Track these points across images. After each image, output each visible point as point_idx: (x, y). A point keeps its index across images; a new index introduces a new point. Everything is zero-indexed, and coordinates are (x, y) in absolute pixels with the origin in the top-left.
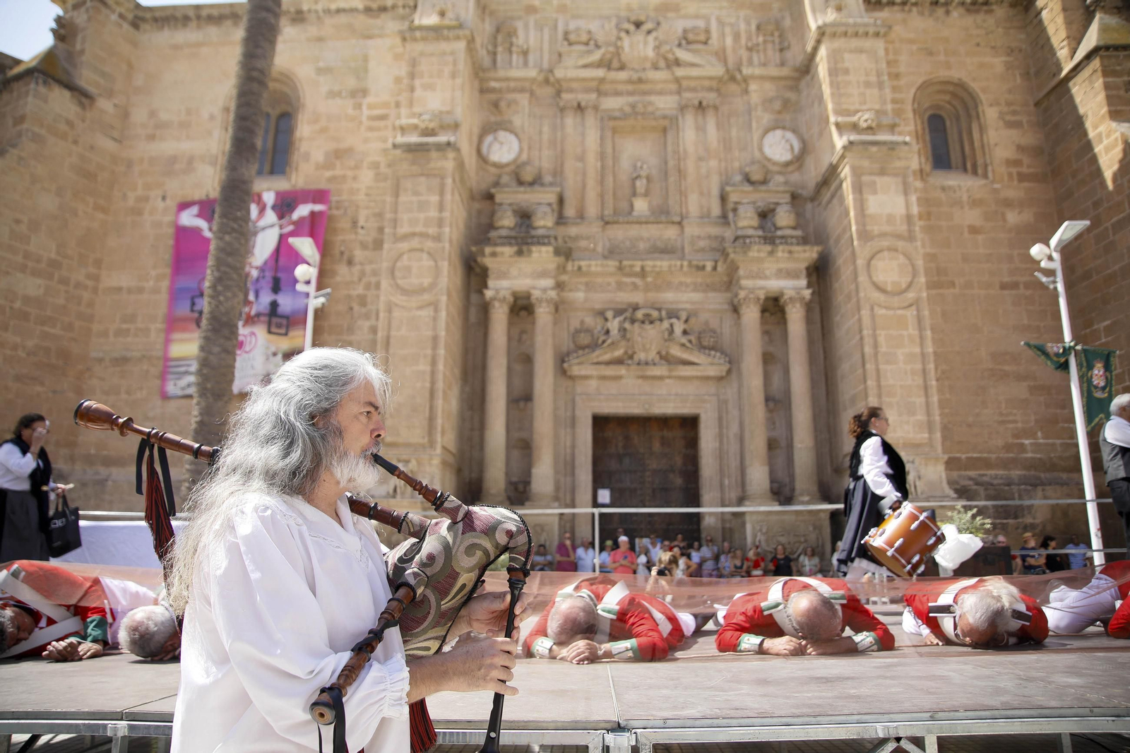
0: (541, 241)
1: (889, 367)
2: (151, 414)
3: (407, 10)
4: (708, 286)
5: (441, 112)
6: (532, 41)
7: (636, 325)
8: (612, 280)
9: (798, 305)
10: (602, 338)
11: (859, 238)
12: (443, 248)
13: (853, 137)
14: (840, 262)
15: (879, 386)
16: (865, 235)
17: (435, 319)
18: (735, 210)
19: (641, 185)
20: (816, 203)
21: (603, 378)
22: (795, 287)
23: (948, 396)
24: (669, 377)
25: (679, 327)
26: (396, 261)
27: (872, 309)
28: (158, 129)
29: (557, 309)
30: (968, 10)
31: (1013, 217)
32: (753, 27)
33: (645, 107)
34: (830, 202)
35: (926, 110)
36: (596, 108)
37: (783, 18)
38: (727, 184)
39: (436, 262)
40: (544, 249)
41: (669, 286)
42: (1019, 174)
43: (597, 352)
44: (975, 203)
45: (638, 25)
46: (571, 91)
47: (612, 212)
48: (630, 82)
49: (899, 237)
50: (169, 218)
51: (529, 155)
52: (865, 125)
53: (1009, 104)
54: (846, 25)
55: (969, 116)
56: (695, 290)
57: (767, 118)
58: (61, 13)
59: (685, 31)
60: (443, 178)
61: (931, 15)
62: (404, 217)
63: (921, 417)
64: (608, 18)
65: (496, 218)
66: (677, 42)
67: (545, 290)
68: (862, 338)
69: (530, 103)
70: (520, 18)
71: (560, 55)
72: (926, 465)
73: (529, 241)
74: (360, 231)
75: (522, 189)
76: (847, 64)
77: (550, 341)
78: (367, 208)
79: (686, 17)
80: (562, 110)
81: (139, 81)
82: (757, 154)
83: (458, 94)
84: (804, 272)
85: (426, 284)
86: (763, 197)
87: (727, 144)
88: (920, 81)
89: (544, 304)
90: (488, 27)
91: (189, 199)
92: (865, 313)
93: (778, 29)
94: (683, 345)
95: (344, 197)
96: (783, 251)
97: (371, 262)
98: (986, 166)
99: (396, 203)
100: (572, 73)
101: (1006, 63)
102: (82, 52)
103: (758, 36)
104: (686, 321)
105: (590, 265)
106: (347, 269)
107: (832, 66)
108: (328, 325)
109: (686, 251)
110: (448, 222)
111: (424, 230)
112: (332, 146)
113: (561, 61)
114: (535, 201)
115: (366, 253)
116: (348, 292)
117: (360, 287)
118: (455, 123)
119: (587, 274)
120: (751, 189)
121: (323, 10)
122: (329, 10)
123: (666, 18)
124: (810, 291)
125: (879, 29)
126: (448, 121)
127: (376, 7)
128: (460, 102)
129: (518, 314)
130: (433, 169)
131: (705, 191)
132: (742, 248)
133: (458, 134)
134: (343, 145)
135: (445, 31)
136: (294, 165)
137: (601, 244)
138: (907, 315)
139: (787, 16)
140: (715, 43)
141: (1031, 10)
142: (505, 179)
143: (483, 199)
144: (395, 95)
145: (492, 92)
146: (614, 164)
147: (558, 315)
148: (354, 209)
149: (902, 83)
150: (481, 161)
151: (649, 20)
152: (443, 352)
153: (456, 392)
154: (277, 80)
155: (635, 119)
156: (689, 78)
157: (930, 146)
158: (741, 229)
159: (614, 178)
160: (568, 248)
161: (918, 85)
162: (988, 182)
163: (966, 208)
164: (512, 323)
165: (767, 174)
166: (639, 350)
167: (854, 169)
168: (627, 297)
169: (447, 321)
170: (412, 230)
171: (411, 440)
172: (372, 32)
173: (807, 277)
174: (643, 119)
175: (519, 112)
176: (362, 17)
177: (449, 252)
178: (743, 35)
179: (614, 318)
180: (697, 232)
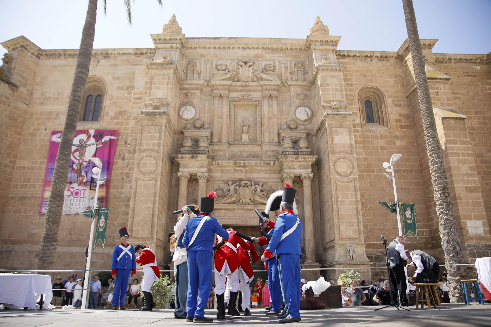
0: (202, 153)
1: (342, 207)
2: (34, 222)
3: (152, 54)
4: (271, 171)
5: (162, 99)
6: (202, 69)
7: (241, 187)
8: (231, 168)
9: (308, 180)
10: (227, 193)
11: (331, 153)
12: (160, 155)
13: (330, 112)
14: (325, 162)
15: (338, 215)
16: (333, 152)
17: (155, 185)
18: (283, 140)
19: (245, 129)
20: (317, 137)
21: (227, 209)
22: (306, 173)
23: (372, 217)
25: (259, 189)
26: (141, 160)
28: (45, 100)
29: (208, 181)
30: (379, 59)
31: (398, 143)
32: (293, 65)
33: (248, 97)
34: (321, 137)
35: (364, 99)
36: (228, 97)
37: (305, 61)
38: (281, 129)
39: (157, 161)
40: (203, 156)
41: (255, 171)
42: (400, 125)
43: (225, 199)
44: (383, 137)
45: (246, 63)
46: (218, 89)
47: (233, 140)
48: (242, 86)
49: (347, 153)
50: (48, 138)
51: (199, 115)
52: (334, 107)
53: (396, 97)
54: (327, 66)
55: (381, 101)
56: (267, 172)
57: (297, 102)
58: (7, 52)
59: (265, 66)
60: (161, 127)
61: (365, 61)
62: (144, 142)
63: (355, 227)
64: (234, 60)
65: (183, 143)
66: (261, 70)
67: (203, 173)
68: (331, 194)
69: (200, 95)
70: (198, 59)
71: (214, 75)
72: (357, 247)
73: (197, 152)
74: (128, 145)
75: (196, 130)
76: (328, 82)
77: (204, 194)
78: (131, 136)
79: (266, 60)
80: (214, 97)
81: (38, 80)
82: (293, 117)
83: (170, 91)
84: (311, 166)
85: (152, 171)
86: (294, 135)
87: (281, 112)
88: (361, 88)
89: (202, 179)
90: (185, 62)
91: (57, 130)
92: (333, 184)
93: (303, 66)
94: (260, 196)
95: (122, 131)
96: (301, 158)
97: (132, 159)
98: (387, 122)
99: (142, 136)
100: (218, 82)
101: (395, 81)
102: (15, 68)
103: (295, 68)
104: (262, 186)
105: (222, 162)
106: (122, 161)
107: (322, 82)
108: (113, 185)
109: (263, 156)
110: (162, 144)
111: (152, 148)
112: (118, 109)
113: (214, 77)
114: (201, 135)
115: (130, 155)
116: (121, 171)
117: (127, 170)
118: (168, 103)
119: (221, 166)
120: (290, 131)
121: (117, 53)
122: (119, 53)
123: (257, 60)
124: (313, 174)
125: (341, 68)
126: (165, 103)
127: (139, 53)
128: (170, 95)
129: (192, 182)
130: (157, 123)
131: (272, 132)
132: (285, 156)
133: (168, 108)
134: (123, 110)
135: (165, 66)
136: (102, 117)
137: (228, 153)
138: (350, 185)
139: (307, 60)
140: (278, 71)
141: (404, 61)
142: (189, 126)
143: (179, 134)
144: (144, 89)
145: (185, 89)
146: (234, 120)
147: (208, 183)
148: (126, 136)
149: (353, 88)
150: (179, 118)
151: (250, 61)
152: (158, 199)
153: (165, 215)
154: (97, 81)
155: (244, 101)
156: (266, 85)
157: (365, 113)
158: (285, 148)
159: (234, 126)
160: (214, 156)
161: (359, 89)
162: (388, 128)
163: (379, 139)
164: (190, 186)
165: (297, 125)
166: (242, 198)
167: (329, 125)
168: (238, 176)
169: (160, 186)
170: (147, 148)
171: (143, 236)
172: (137, 63)
173: (312, 168)
174: (247, 101)
175: (196, 98)
176: (133, 57)
177: (163, 157)
178: (289, 68)
179: (232, 184)
180: (268, 149)
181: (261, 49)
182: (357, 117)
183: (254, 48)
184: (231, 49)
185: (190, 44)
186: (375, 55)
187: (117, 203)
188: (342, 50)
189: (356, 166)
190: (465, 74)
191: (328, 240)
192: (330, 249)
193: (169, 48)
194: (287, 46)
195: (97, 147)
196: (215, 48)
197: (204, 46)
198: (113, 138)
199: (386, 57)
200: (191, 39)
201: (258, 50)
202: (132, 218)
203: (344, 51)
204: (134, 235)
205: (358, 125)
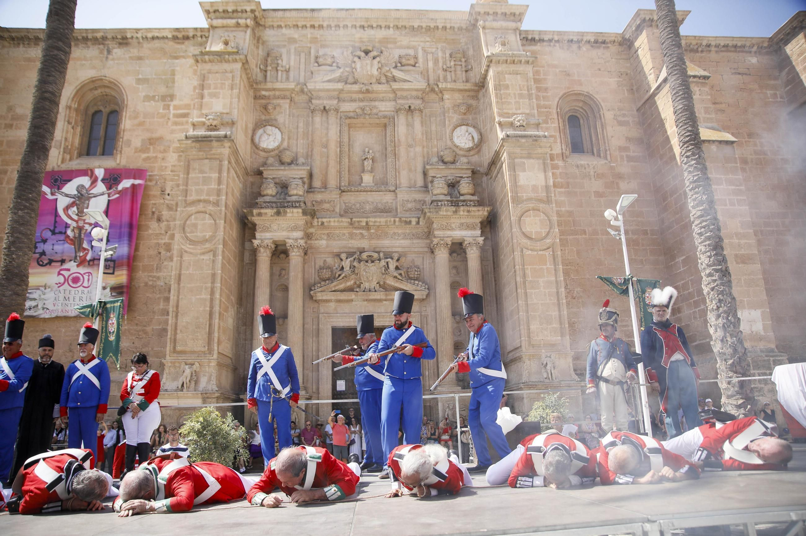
0: (294, 205)
1: (533, 291)
3: (204, 39)
4: (413, 235)
5: (222, 113)
6: (292, 63)
7: (362, 263)
8: (345, 231)
9: (475, 248)
10: (339, 273)
11: (513, 202)
12: (221, 210)
13: (510, 132)
14: (503, 218)
15: (527, 305)
16: (517, 200)
17: (213, 261)
18: (432, 182)
19: (367, 165)
20: (489, 177)
21: (339, 301)
22: (472, 236)
24: (386, 300)
25: (392, 265)
26: (187, 220)
27: (522, 251)
28: (14, 121)
29: (305, 254)
30: (592, 46)
32: (448, 55)
33: (371, 110)
34: (496, 176)
35: (567, 112)
36: (337, 110)
37: (468, 48)
38: (428, 164)
39: (215, 221)
40: (295, 210)
41: (386, 235)
42: (628, 156)
43: (335, 283)
44: (599, 176)
45: (367, 52)
46: (319, 98)
47: (347, 184)
48: (361, 92)
49: (541, 201)
51: (288, 143)
52: (518, 123)
53: (620, 110)
54: (505, 55)
55: (595, 117)
56: (405, 237)
57: (456, 118)
59: (400, 57)
60: (221, 161)
61: (568, 49)
62: (192, 188)
63: (556, 325)
64: (347, 47)
65: (262, 189)
66: (394, 65)
67: (296, 239)
68: (515, 271)
69: (289, 107)
70: (284, 46)
71: (312, 73)
72: (559, 358)
73: (286, 205)
74: (167, 196)
75: (283, 168)
76: (507, 82)
77: (300, 275)
78: (172, 180)
79: (401, 47)
80: (313, 111)
82: (449, 143)
83: (235, 100)
84: (479, 225)
85: (207, 237)
86: (451, 173)
87: (427, 135)
88: (561, 94)
89: (294, 250)
90: (261, 52)
92: (517, 254)
93: (464, 58)
94: (395, 277)
95: (156, 172)
96: (463, 211)
97: (173, 219)
98: (606, 151)
99: (187, 178)
100: (320, 86)
101: (618, 82)
103: (450, 61)
104: (398, 260)
105: (330, 221)
106: (157, 224)
107: (497, 83)
108: (143, 265)
109: (399, 211)
110: (224, 191)
111: (207, 198)
112: (147, 135)
113: (312, 78)
114: (292, 176)
115: (171, 212)
116: (156, 241)
117: (167, 237)
118: (232, 121)
119: (328, 228)
120: (444, 167)
121: (142, 37)
122: (146, 38)
123: (386, 48)
124: (483, 238)
125: (529, 58)
126: (227, 120)
127: (181, 36)
128: (236, 106)
129: (279, 257)
130: (214, 154)
131: (413, 168)
132: (435, 209)
133: (234, 129)
134: (155, 135)
135: (227, 56)
136: (119, 149)
137: (338, 206)
138: (545, 255)
139: (471, 47)
140: (421, 66)
141: (633, 48)
142: (271, 160)
143: (255, 175)
144: (192, 100)
145: (262, 99)
146: (349, 150)
147: (306, 257)
148: (163, 181)
149: (548, 94)
150: (254, 148)
151: (374, 49)
152: (219, 285)
153: (233, 313)
154: (108, 87)
155: (365, 118)
156: (403, 90)
157: (569, 137)
158: (435, 195)
159: (349, 160)
160: (314, 210)
161: (560, 96)
162: (607, 162)
163: (593, 179)
164: (275, 263)
165: (455, 157)
166: (365, 281)
167: (509, 154)
168: (356, 244)
169: (223, 263)
170: (198, 198)
171: (195, 349)
172: (178, 54)
173: (481, 228)
174: (370, 118)
175: (282, 112)
176: (171, 43)
177: (226, 213)
178: (441, 61)
179: (347, 258)
180: (406, 197)
181: (393, 28)
182: (555, 142)
183: (381, 27)
184: (341, 29)
185: (270, 20)
186: (585, 39)
187: (150, 296)
188: (530, 31)
189: (556, 224)
190: (734, 71)
191: (509, 348)
192: (513, 363)
193: (234, 27)
194: (436, 23)
195: (110, 198)
196: (313, 27)
197: (295, 23)
198: (137, 182)
199: (604, 42)
200: (272, 12)
201: (388, 30)
202: (174, 319)
203: (533, 31)
204: (179, 348)
205: (557, 157)
